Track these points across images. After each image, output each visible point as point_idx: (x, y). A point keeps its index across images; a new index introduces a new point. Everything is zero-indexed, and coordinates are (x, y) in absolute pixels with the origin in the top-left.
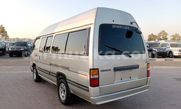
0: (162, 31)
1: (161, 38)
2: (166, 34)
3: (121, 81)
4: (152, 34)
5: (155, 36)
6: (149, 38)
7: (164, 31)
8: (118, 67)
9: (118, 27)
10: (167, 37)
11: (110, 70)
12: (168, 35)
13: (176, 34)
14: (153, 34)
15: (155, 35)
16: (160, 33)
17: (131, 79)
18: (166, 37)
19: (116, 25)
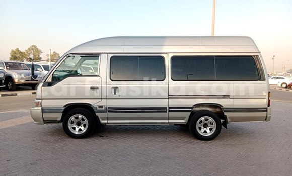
0: (33, 46)
1: (32, 56)
2: (39, 52)
4: (17, 50)
5: (22, 53)
6: (12, 56)
7: (35, 46)
10: (41, 56)
12: (42, 53)
13: (54, 52)
14: (20, 50)
15: (22, 51)
16: (29, 49)
18: (39, 56)
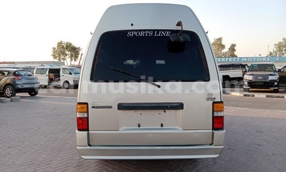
3: (138, 127)
8: (126, 104)
9: (142, 34)
11: (110, 107)
17: (163, 127)
19: (136, 31)
